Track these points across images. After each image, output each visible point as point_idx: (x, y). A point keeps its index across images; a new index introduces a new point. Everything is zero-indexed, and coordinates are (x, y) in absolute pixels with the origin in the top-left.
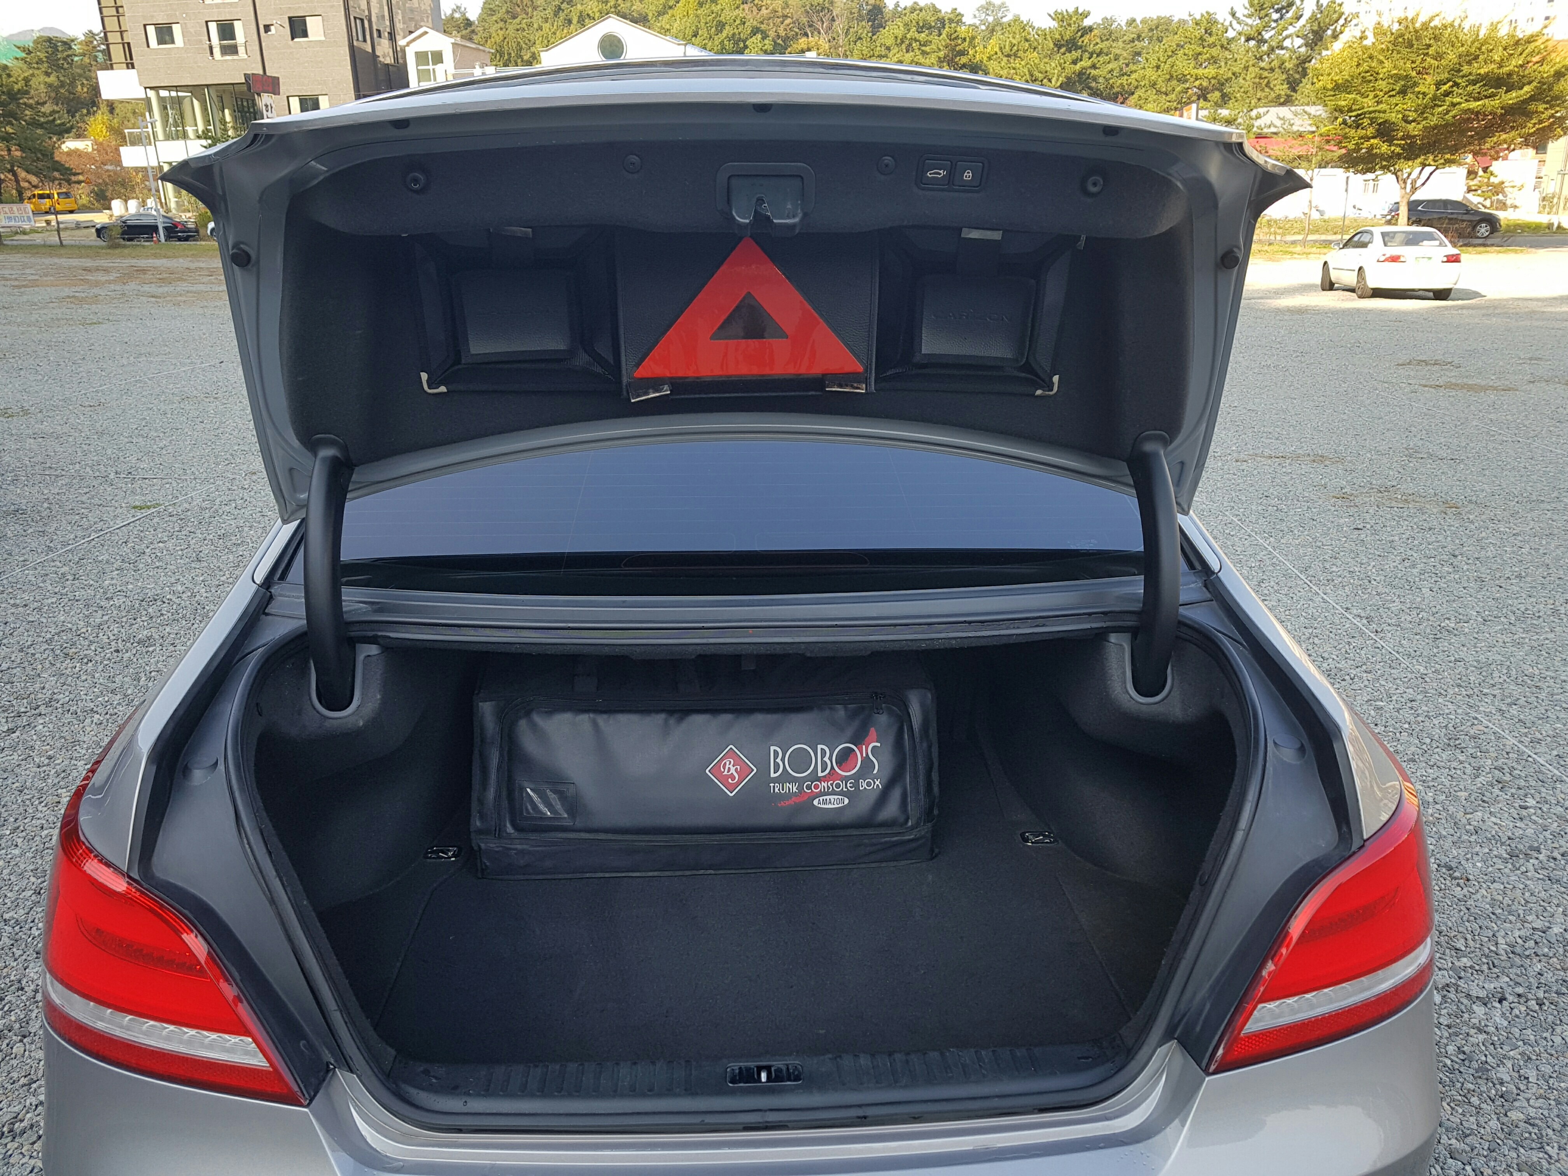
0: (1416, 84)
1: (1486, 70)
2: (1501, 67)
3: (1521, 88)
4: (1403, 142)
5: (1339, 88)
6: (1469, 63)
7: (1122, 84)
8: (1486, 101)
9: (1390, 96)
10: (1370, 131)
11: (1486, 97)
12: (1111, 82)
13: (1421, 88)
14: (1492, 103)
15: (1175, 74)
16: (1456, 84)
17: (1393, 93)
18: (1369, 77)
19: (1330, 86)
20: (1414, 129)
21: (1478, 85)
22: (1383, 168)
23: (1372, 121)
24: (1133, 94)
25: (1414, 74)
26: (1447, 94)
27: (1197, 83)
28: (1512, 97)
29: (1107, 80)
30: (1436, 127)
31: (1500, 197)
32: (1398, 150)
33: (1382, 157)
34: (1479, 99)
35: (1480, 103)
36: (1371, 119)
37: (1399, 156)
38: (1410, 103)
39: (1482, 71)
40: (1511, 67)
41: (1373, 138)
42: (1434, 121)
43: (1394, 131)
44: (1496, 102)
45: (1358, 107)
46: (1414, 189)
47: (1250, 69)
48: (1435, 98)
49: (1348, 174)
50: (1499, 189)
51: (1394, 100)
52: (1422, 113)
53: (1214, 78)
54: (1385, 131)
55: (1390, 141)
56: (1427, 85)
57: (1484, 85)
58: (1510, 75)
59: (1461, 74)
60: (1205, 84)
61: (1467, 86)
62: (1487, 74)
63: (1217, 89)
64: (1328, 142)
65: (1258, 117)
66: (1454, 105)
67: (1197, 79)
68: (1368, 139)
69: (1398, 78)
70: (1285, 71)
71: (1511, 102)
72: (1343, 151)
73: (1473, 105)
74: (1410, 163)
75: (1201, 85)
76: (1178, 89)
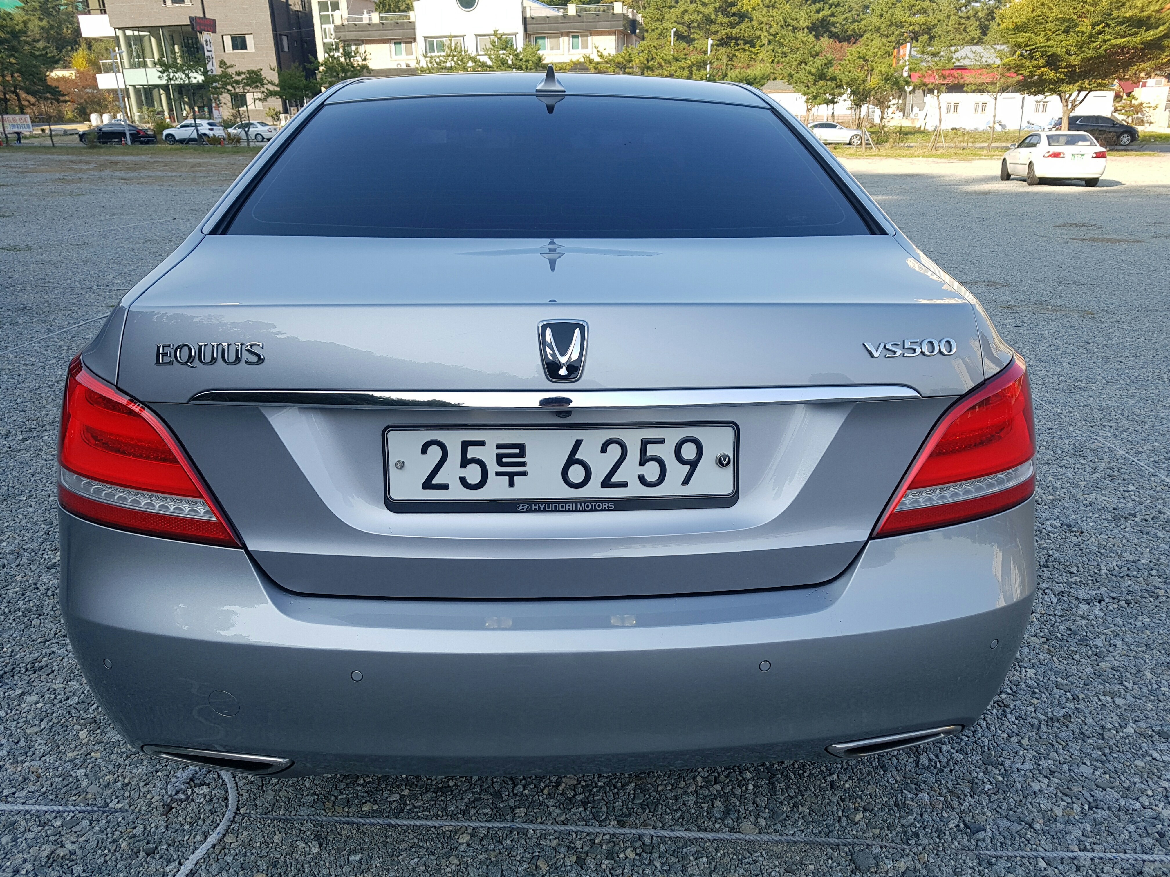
0: (1076, 25)
1: (1131, 14)
2: (1142, 11)
3: (1157, 28)
4: (1066, 70)
5: (1018, 28)
6: (1118, 8)
7: (854, 29)
8: (1130, 38)
9: (1057, 35)
10: (1041, 62)
11: (1130, 35)
12: (846, 27)
13: (1080, 28)
14: (1135, 39)
15: (894, 21)
16: (1107, 25)
17: (1060, 32)
18: (1041, 21)
19: (1011, 27)
20: (1075, 60)
21: (1124, 26)
22: (1050, 90)
23: (1043, 54)
24: (862, 36)
25: (1075, 17)
26: (1100, 33)
27: (911, 28)
28: (1150, 35)
29: (843, 26)
30: (1091, 58)
31: (1140, 115)
32: (1062, 76)
33: (1050, 82)
34: (1124, 37)
35: (1125, 39)
36: (1042, 52)
37: (1063, 80)
38: (1072, 40)
39: (1128, 15)
40: (1149, 12)
41: (1043, 67)
42: (1090, 53)
43: (1059, 61)
44: (1138, 39)
45: (1032, 43)
46: (1074, 107)
47: (952, 17)
48: (1091, 36)
49: (1024, 96)
50: (1139, 109)
51: (1060, 38)
52: (1081, 48)
53: (923, 24)
54: (1053, 62)
55: (1056, 70)
56: (1085, 26)
57: (1129, 26)
58: (1149, 17)
59: (1111, 17)
60: (917, 29)
61: (1115, 26)
62: (1131, 17)
63: (926, 33)
64: (1009, 70)
65: (956, 51)
66: (1105, 41)
67: (910, 25)
68: (1040, 68)
69: (1063, 20)
70: (978, 19)
71: (1149, 38)
72: (1020, 77)
73: (1121, 41)
74: (1071, 86)
75: (914, 29)
76: (898, 32)
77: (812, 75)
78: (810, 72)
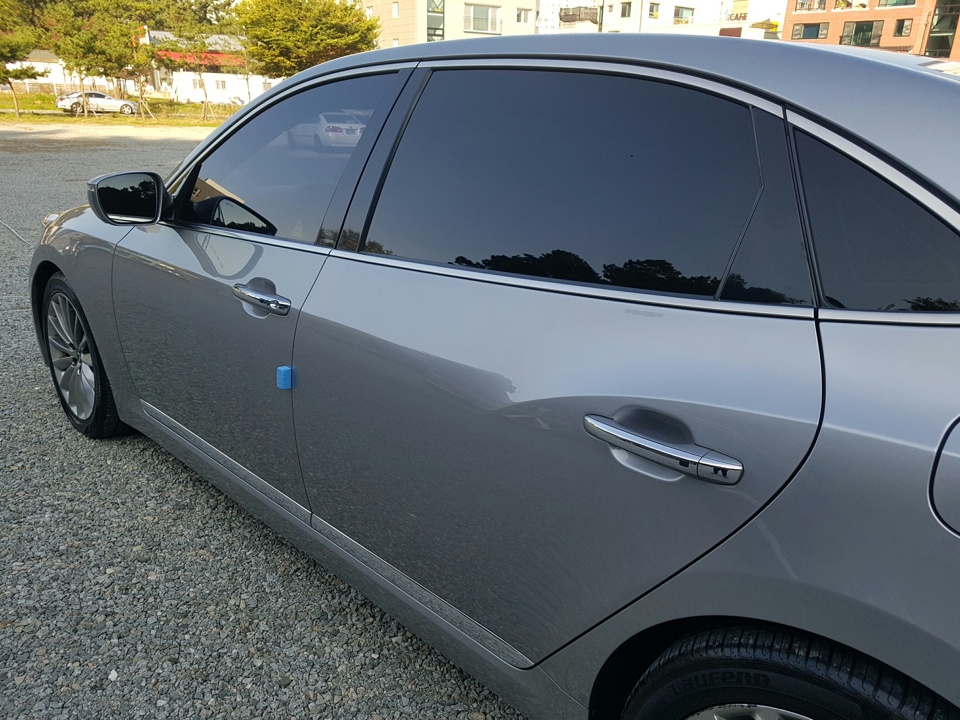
0: (298, 26)
1: (336, 22)
2: (342, 21)
4: (296, 60)
6: (324, 16)
11: (337, 38)
13: (303, 28)
16: (321, 28)
20: (302, 53)
21: (332, 30)
28: (350, 39)
30: (314, 53)
32: (293, 65)
33: (285, 68)
34: (334, 38)
38: (297, 37)
39: (333, 22)
40: (347, 22)
42: (313, 48)
43: (291, 52)
44: (343, 42)
45: (268, 36)
48: (311, 35)
51: (288, 34)
52: (306, 43)
54: (286, 52)
55: (289, 59)
56: (306, 27)
57: (335, 31)
59: (322, 22)
61: (327, 30)
65: (207, 38)
66: (322, 40)
68: (276, 56)
69: (288, 21)
71: (350, 42)
73: (332, 41)
77: (81, 47)
78: (78, 45)
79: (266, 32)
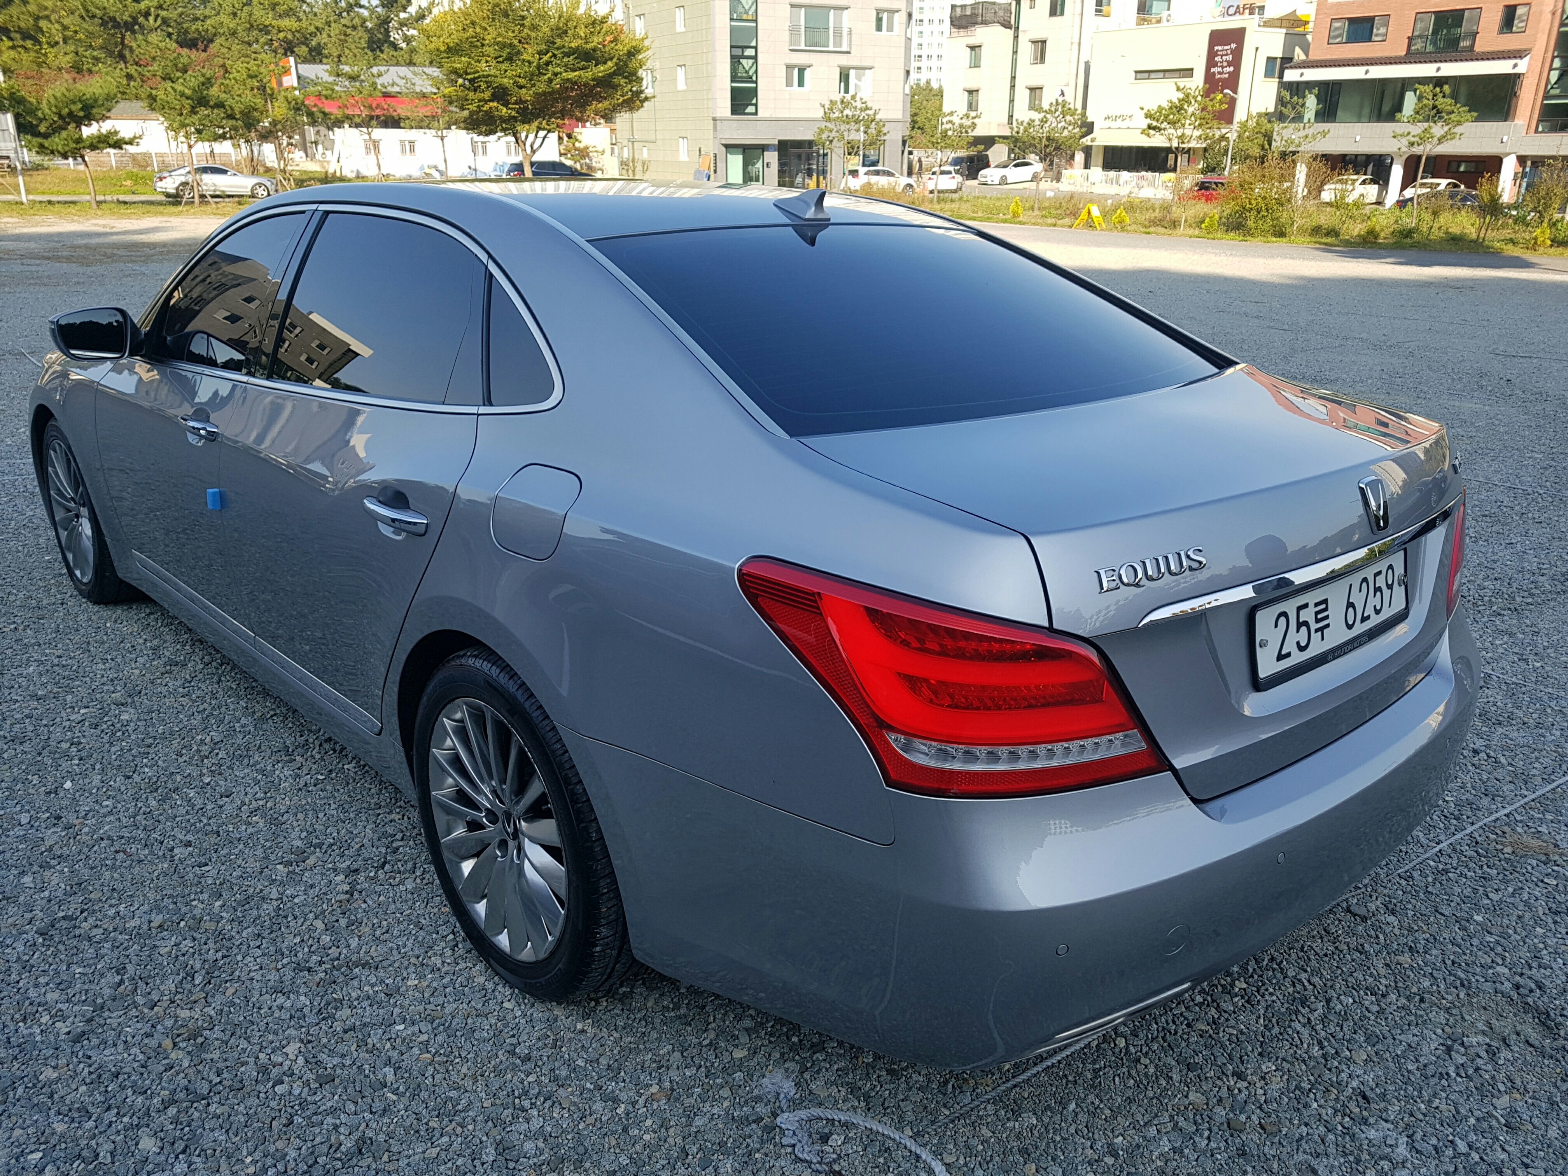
0: (519, 53)
1: (576, 45)
2: (587, 43)
3: (605, 63)
4: (518, 106)
5: (453, 51)
6: (560, 36)
9: (499, 62)
10: (487, 95)
11: (580, 69)
13: (525, 57)
14: (586, 75)
15: (255, 24)
16: (554, 56)
17: (502, 59)
18: (476, 43)
19: (442, 49)
20: (526, 94)
21: (571, 57)
22: (504, 130)
23: (489, 85)
30: (544, 93)
31: (587, 161)
33: (503, 120)
34: (575, 71)
35: (577, 73)
36: (487, 82)
37: (514, 117)
38: (517, 69)
39: (573, 45)
40: (595, 44)
41: (490, 101)
42: (542, 87)
43: (508, 95)
44: (589, 75)
45: (472, 71)
48: (539, 67)
51: (504, 66)
52: (531, 80)
53: (298, 31)
54: (501, 95)
55: (506, 105)
56: (529, 53)
57: (577, 58)
59: (556, 46)
60: (290, 37)
61: (563, 57)
62: (577, 48)
63: (303, 43)
64: (451, 103)
67: (279, 31)
68: (486, 102)
71: (600, 75)
74: (527, 126)
75: (285, 37)
78: (182, 94)
79: (469, 63)
